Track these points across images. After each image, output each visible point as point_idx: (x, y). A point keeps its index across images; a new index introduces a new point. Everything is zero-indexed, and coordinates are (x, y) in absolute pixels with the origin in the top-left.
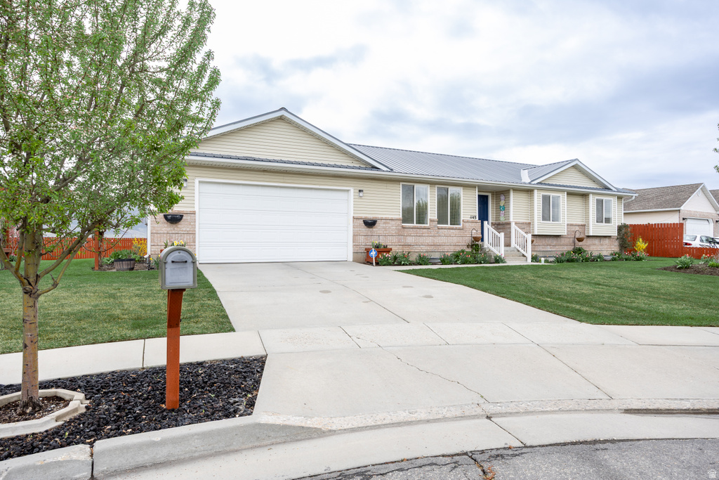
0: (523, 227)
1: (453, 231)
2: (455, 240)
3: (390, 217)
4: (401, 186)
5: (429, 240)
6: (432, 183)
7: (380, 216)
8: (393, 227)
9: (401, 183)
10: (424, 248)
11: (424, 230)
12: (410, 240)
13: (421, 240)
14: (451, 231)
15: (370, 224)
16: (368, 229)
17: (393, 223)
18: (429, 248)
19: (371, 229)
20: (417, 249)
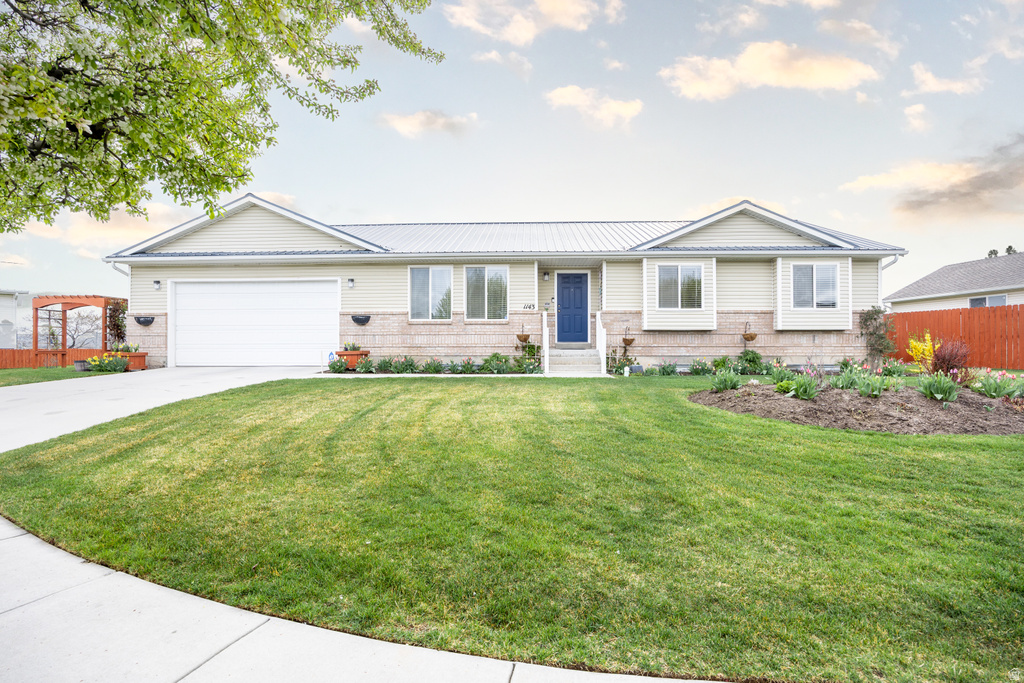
0: (625, 318)
1: (491, 327)
2: (494, 340)
3: (389, 311)
4: (409, 270)
5: (451, 340)
6: (456, 262)
7: (374, 311)
8: (394, 324)
9: (409, 267)
10: (443, 351)
11: (443, 327)
12: (419, 340)
13: (437, 340)
14: (488, 327)
15: (362, 320)
16: (359, 327)
17: (395, 318)
18: (450, 351)
19: (363, 327)
20: (432, 352)
